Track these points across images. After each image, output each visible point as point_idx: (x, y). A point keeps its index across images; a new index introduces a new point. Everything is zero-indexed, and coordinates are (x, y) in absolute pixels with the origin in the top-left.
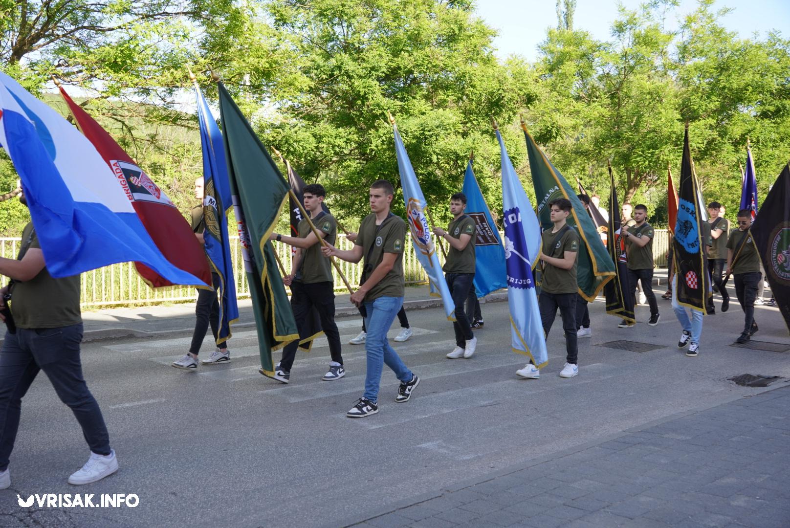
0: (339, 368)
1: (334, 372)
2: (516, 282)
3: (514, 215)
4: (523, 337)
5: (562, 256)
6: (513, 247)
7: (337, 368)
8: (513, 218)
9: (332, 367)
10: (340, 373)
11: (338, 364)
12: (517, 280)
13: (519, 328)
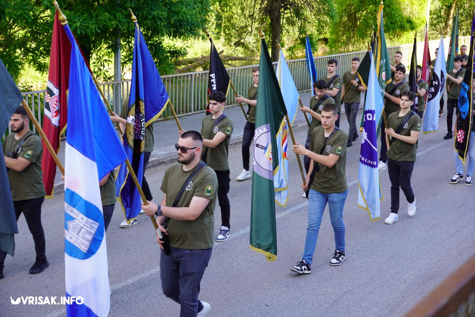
0: (227, 231)
1: (224, 235)
2: (366, 161)
3: (371, 115)
4: (366, 198)
5: (409, 134)
6: (367, 136)
7: (226, 231)
8: (369, 117)
9: (223, 230)
10: (228, 235)
11: (227, 228)
12: (366, 159)
13: (364, 191)
